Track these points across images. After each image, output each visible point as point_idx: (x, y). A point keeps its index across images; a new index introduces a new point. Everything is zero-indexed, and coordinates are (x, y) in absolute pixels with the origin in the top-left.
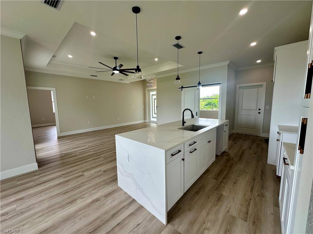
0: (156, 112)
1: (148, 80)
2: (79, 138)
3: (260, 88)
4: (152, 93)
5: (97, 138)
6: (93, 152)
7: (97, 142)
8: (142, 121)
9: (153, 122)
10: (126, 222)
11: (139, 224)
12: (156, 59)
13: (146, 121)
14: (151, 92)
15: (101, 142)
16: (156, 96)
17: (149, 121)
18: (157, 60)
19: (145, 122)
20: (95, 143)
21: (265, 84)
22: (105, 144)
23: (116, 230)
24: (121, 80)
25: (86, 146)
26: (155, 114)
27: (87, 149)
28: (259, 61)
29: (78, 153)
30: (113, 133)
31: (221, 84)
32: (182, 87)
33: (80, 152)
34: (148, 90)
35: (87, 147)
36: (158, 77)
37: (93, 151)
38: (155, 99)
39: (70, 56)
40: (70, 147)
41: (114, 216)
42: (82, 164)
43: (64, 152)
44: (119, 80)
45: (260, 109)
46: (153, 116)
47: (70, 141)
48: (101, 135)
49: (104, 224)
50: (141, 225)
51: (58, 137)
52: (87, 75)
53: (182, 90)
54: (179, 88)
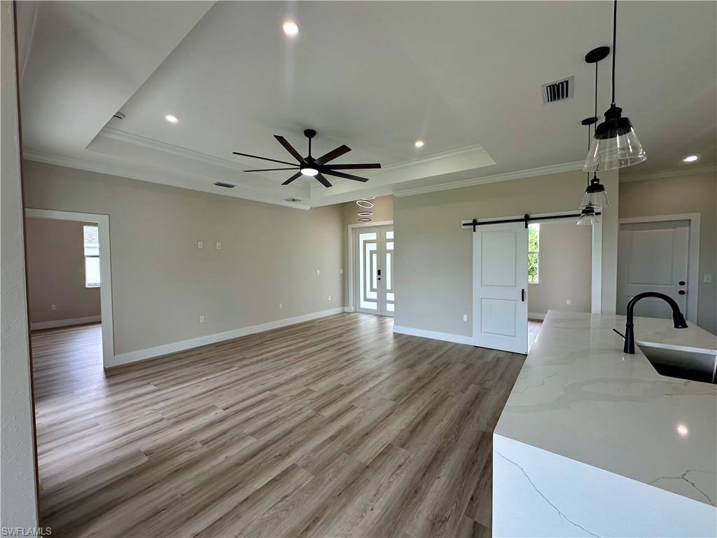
0: (375, 286)
1: (363, 204)
2: (179, 373)
3: (678, 229)
4: (363, 237)
5: (237, 372)
6: (253, 440)
7: (248, 390)
8: (338, 310)
9: (368, 312)
12: (419, 144)
13: (346, 309)
14: (360, 235)
15: (260, 388)
16: (375, 244)
17: (355, 309)
18: (423, 147)
19: (345, 312)
20: (241, 396)
21: (696, 218)
22: (276, 396)
24: (293, 200)
25: (214, 407)
26: (372, 290)
27: (225, 426)
28: (692, 159)
29: (201, 450)
30: (278, 352)
31: (601, 215)
32: (475, 221)
33: (205, 443)
34: (353, 228)
35: (220, 413)
36: (399, 194)
37: (252, 434)
38: (372, 253)
39: (172, 119)
40: (159, 416)
42: (238, 517)
43: (145, 445)
44: (288, 200)
45: (682, 283)
46: (367, 297)
47: (152, 388)
48: (244, 359)
51: (106, 370)
52: (205, 182)
53: (475, 231)
54: (464, 225)
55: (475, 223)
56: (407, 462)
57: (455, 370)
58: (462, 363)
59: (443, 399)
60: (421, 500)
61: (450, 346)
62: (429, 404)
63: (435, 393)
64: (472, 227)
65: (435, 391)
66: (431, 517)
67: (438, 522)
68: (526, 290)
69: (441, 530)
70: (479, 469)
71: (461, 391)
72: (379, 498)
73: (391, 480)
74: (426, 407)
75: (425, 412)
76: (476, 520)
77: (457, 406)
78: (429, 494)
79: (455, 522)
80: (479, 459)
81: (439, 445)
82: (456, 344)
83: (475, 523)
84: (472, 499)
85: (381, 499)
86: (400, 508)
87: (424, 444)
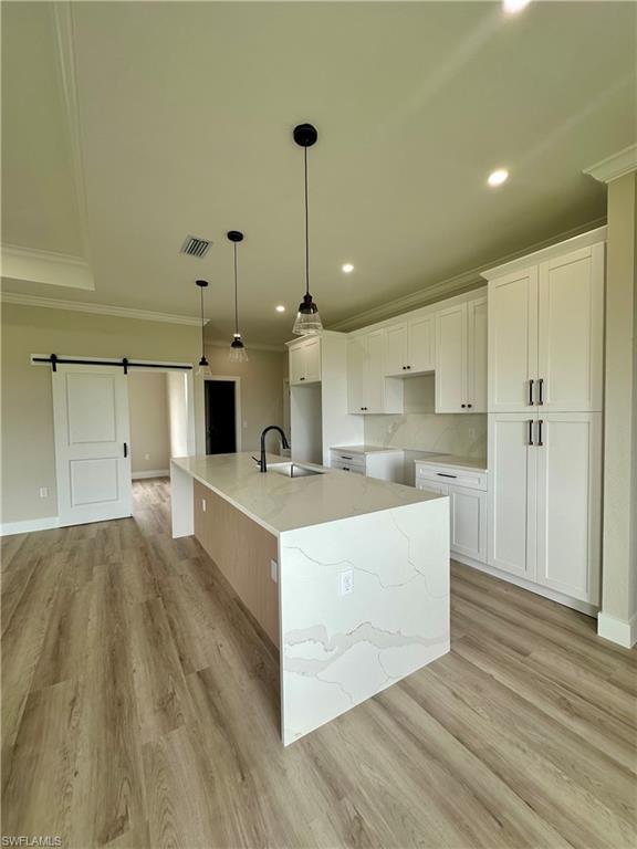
10: (451, 719)
11: (454, 694)
23: (476, 744)
31: (191, 370)
41: (432, 754)
49: (463, 782)
50: (455, 690)
53: (55, 370)
54: (34, 360)
55: (54, 360)
56: (80, 689)
57: (57, 563)
58: (59, 551)
59: (69, 600)
60: (132, 706)
61: (23, 539)
62: (52, 615)
63: (50, 599)
64: (51, 364)
65: (49, 596)
66: (157, 708)
67: (168, 702)
68: (128, 445)
69: (176, 705)
70: (167, 634)
71: (87, 580)
72: (75, 755)
73: (74, 723)
74: (51, 620)
75: (55, 626)
76: (197, 670)
77: (95, 596)
78: (137, 693)
79: (183, 688)
80: (162, 626)
81: (107, 643)
82: (30, 534)
83: (198, 673)
84: (181, 659)
85: (80, 754)
86: (114, 735)
87: (87, 656)
